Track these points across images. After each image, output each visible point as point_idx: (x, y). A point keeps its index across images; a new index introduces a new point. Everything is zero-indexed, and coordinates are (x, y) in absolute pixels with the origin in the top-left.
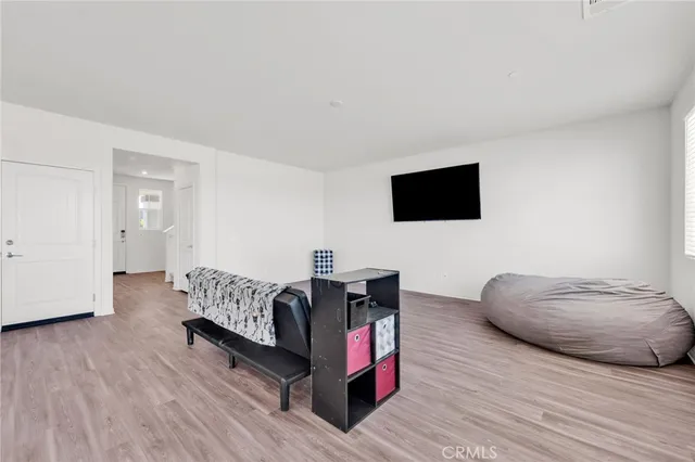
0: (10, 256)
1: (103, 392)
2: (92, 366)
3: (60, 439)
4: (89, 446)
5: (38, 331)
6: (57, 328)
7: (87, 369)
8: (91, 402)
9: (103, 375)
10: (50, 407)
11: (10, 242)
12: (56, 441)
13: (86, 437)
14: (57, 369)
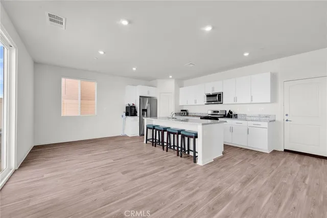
0: (287, 121)
1: (303, 195)
2: (307, 181)
3: (271, 199)
4: (278, 210)
5: (297, 156)
6: (306, 158)
7: (304, 182)
8: (293, 195)
9: (309, 188)
10: (277, 186)
11: (287, 115)
12: (270, 199)
13: (280, 206)
14: (291, 174)
